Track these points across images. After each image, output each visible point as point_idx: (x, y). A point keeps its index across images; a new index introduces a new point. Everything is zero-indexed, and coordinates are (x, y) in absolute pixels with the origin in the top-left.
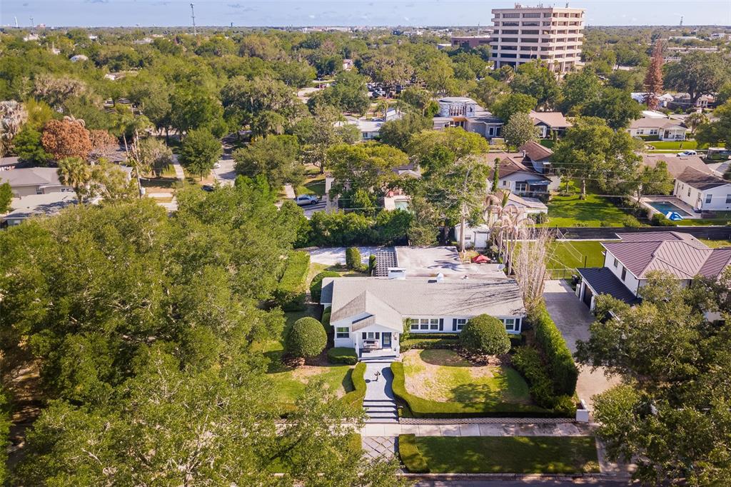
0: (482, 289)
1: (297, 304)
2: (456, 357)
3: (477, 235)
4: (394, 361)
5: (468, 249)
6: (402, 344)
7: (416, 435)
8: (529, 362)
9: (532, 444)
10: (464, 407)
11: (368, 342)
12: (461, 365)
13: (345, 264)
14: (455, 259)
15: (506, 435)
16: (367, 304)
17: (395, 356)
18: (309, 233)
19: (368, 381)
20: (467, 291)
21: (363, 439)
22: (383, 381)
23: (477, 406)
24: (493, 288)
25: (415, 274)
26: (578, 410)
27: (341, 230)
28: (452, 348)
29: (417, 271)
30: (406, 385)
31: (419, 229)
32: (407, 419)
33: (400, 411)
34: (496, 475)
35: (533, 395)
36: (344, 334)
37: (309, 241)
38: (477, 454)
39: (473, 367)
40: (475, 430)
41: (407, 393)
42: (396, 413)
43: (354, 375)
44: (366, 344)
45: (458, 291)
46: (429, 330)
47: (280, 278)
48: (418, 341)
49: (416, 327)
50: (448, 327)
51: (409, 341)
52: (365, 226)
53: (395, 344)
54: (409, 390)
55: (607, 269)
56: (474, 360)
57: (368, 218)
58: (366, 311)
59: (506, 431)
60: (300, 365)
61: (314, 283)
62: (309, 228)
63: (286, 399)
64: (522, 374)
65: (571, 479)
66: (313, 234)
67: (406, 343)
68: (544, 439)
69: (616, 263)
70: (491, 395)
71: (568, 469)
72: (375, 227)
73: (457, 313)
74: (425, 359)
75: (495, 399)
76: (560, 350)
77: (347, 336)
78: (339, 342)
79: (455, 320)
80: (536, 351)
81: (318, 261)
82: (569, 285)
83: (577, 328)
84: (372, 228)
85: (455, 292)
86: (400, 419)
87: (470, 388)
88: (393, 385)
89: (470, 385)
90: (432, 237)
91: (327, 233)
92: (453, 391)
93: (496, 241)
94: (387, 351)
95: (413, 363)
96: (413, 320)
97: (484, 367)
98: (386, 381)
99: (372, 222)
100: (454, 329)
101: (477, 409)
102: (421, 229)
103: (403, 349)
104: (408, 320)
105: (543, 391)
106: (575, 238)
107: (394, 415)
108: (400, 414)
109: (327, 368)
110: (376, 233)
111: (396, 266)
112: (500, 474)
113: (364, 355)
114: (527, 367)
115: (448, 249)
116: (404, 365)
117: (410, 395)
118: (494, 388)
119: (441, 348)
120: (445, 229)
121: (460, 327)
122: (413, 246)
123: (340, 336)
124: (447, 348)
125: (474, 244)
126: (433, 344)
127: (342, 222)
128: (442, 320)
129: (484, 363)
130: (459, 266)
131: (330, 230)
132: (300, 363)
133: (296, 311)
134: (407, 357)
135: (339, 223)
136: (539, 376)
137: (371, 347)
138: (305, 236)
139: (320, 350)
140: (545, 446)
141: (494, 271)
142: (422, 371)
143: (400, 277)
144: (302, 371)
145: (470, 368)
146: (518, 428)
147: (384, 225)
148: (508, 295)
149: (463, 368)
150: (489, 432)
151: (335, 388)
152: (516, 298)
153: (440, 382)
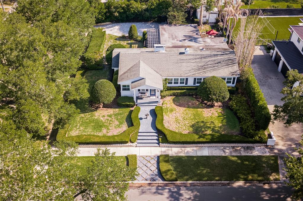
0: (213, 59)
1: (98, 65)
2: (195, 101)
3: (211, 15)
4: (157, 105)
5: (205, 23)
6: (162, 94)
7: (170, 155)
8: (240, 106)
9: (239, 161)
10: (199, 138)
11: (141, 93)
12: (198, 108)
13: (128, 35)
14: (197, 34)
15: (224, 155)
16: (140, 71)
17: (158, 102)
18: (105, 14)
19: (141, 119)
20: (204, 60)
21: (138, 158)
22: (150, 118)
23: (207, 137)
24: (220, 58)
25: (171, 46)
26: (269, 139)
27: (125, 12)
28: (192, 95)
29: (173, 43)
30: (164, 121)
31: (174, 13)
32: (164, 144)
33: (160, 139)
34: (218, 182)
35: (242, 128)
36: (126, 88)
37: (105, 19)
38: (206, 169)
39: (205, 109)
40: (206, 151)
41: (165, 127)
42: (158, 140)
43: (133, 116)
44: (140, 95)
45: (198, 60)
46: (179, 85)
47: (87, 47)
48: (172, 92)
49: (171, 83)
50: (191, 83)
51: (167, 92)
52: (140, 9)
53: (158, 94)
54: (166, 125)
55: (292, 43)
56: (206, 104)
57: (142, 3)
58: (140, 76)
59: (224, 152)
60: (100, 107)
61: (108, 52)
62: (105, 11)
63: (91, 132)
64: (236, 114)
65: (262, 185)
66: (108, 14)
67: (165, 93)
68: (247, 158)
69: (299, 41)
70: (216, 129)
71: (260, 178)
72: (146, 10)
73: (197, 75)
74: (176, 103)
75: (218, 132)
76: (261, 103)
77: (129, 89)
78: (123, 93)
79: (195, 79)
80: (245, 99)
81: (110, 33)
82: (266, 49)
83: (270, 80)
84: (145, 10)
85: (196, 60)
86: (160, 144)
87: (202, 124)
88: (156, 122)
89: (203, 122)
90: (182, 19)
91: (117, 14)
92: (193, 126)
93: (222, 20)
94: (153, 98)
95: (168, 106)
96: (169, 79)
97: (212, 109)
98: (152, 119)
99: (144, 7)
100: (194, 84)
101: (206, 139)
102: (176, 14)
103: (163, 97)
104: (166, 79)
105: (248, 127)
106: (270, 15)
107: (157, 142)
108: (160, 141)
109: (117, 110)
110: (148, 14)
111: (159, 43)
112: (220, 182)
113: (139, 101)
114: (239, 110)
115: (192, 26)
116: (163, 108)
117: (167, 129)
118: (218, 124)
119: (186, 95)
120: (191, 11)
121: (198, 83)
122: (170, 24)
123: (124, 89)
124: (189, 95)
125: (208, 20)
126: (181, 93)
127: (126, 7)
128: (187, 79)
129: (212, 106)
130: (199, 40)
131: (118, 12)
132: (100, 106)
133: (98, 69)
134: (165, 102)
135: (123, 7)
136: (246, 116)
137: (143, 96)
138: (102, 16)
139: (112, 99)
140: (247, 163)
141: (221, 43)
142: (174, 112)
143: (162, 51)
144: (101, 112)
145: (203, 110)
146: (232, 150)
147: (152, 9)
148: (229, 62)
149: (199, 110)
150: (214, 152)
151: (121, 123)
152: (234, 64)
153: (185, 120)
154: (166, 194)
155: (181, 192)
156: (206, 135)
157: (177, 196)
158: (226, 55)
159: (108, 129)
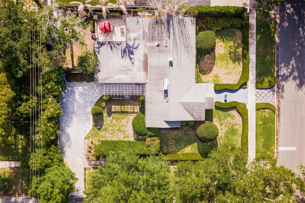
0: (177, 37)
9: (260, 35)
15: (255, 45)
19: (226, 101)
20: (178, 45)
21: (258, 102)
24: (177, 31)
33: (244, 87)
34: (276, 51)
38: (267, 57)
40: (252, 56)
41: (237, 83)
45: (179, 51)
59: (253, 44)
70: (236, 45)
71: (273, 23)
74: (208, 73)
86: (247, 87)
87: (232, 55)
89: (229, 54)
92: (234, 62)
95: (211, 79)
98: (226, 92)
107: (245, 89)
118: (231, 44)
134: (206, 82)
140: (262, 30)
142: (219, 75)
145: (216, 52)
146: (251, 39)
148: (181, 24)
149: (216, 56)
150: (253, 51)
151: (230, 115)
152: (183, 20)
153: (228, 68)
154: (284, 83)
155: (282, 74)
156: (244, 53)
157: (285, 77)
158: (174, 25)
159: (235, 124)
